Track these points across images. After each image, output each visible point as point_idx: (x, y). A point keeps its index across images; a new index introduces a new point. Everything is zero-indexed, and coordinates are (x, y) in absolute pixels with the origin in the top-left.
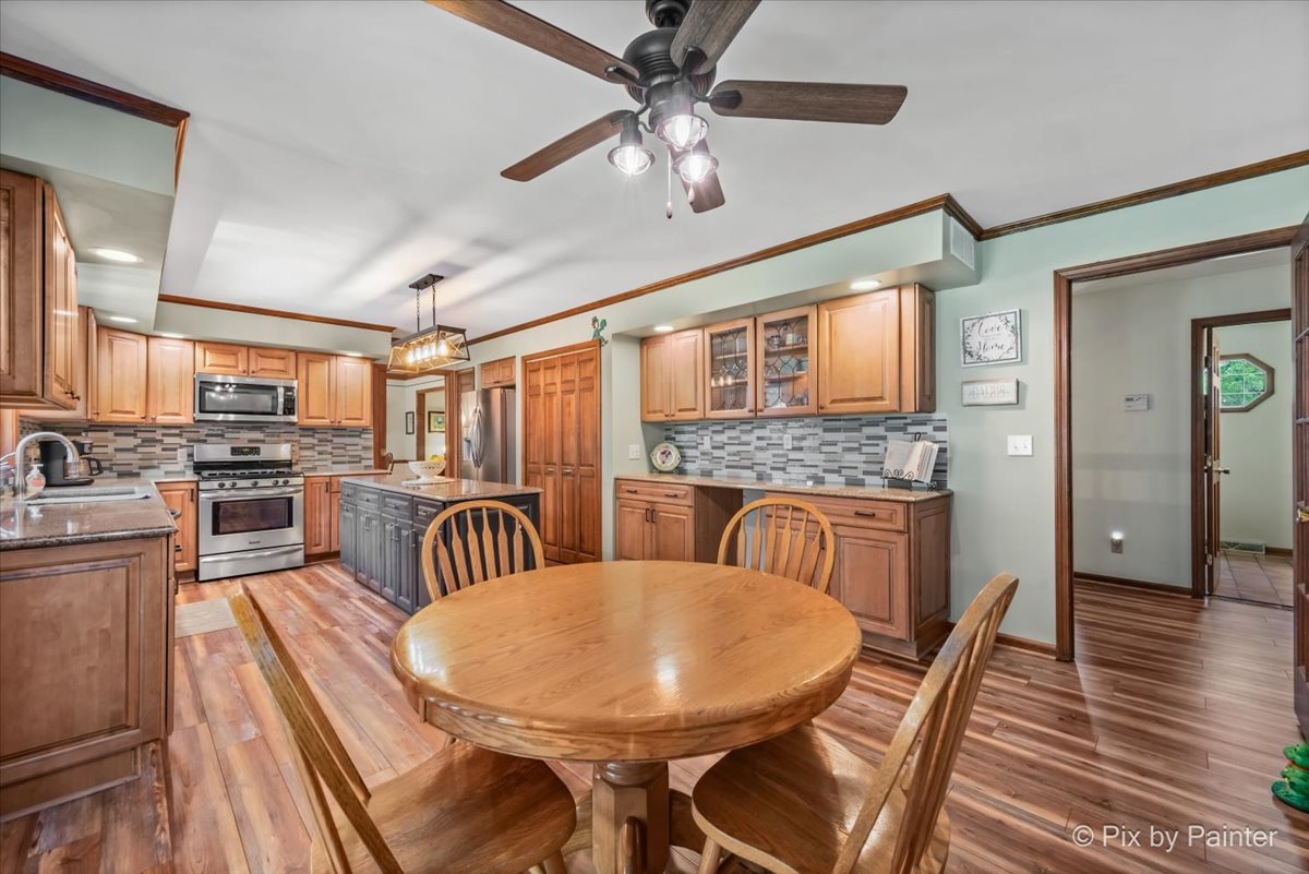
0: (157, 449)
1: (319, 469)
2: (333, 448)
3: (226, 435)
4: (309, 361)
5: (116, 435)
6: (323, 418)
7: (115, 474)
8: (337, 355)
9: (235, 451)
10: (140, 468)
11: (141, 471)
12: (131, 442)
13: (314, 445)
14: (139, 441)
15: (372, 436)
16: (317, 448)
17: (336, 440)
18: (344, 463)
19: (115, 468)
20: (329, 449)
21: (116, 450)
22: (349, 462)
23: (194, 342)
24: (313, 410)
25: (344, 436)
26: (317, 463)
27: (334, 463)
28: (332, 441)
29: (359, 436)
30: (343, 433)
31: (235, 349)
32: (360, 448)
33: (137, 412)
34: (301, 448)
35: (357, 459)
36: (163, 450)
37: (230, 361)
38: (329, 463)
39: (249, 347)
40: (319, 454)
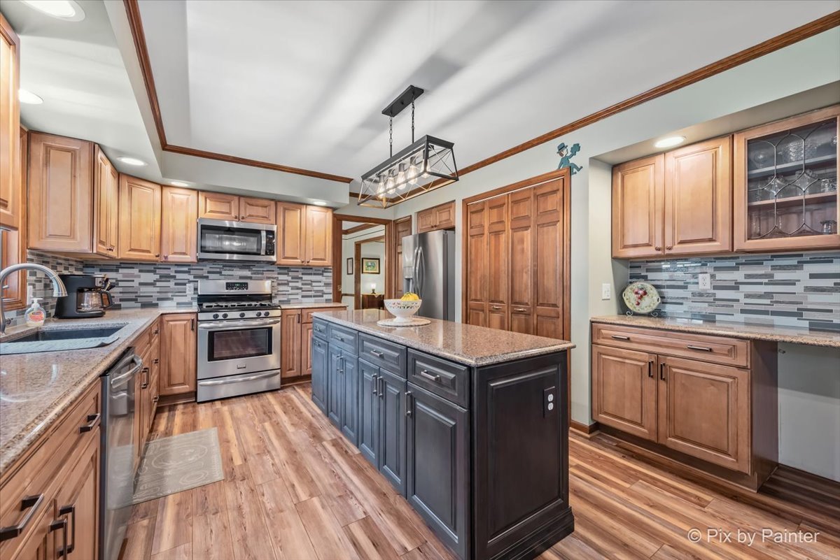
0: (171, 284)
1: (292, 301)
2: (303, 284)
3: (224, 273)
4: (285, 209)
5: (140, 271)
6: (296, 258)
7: (139, 305)
8: (307, 205)
9: (229, 286)
10: (159, 299)
11: (159, 302)
12: (150, 277)
13: (289, 282)
14: (158, 277)
15: (331, 274)
16: (291, 284)
17: (305, 277)
18: (311, 296)
19: (139, 299)
20: (299, 285)
21: (141, 284)
22: (314, 296)
23: (198, 191)
24: (287, 251)
25: (310, 274)
26: (290, 297)
27: (303, 297)
28: (302, 278)
29: (322, 275)
30: (310, 271)
31: (229, 197)
32: (322, 284)
33: (152, 251)
34: (279, 284)
35: (320, 294)
36: (176, 284)
37: (224, 208)
38: (299, 297)
39: (240, 196)
40: (292, 289)
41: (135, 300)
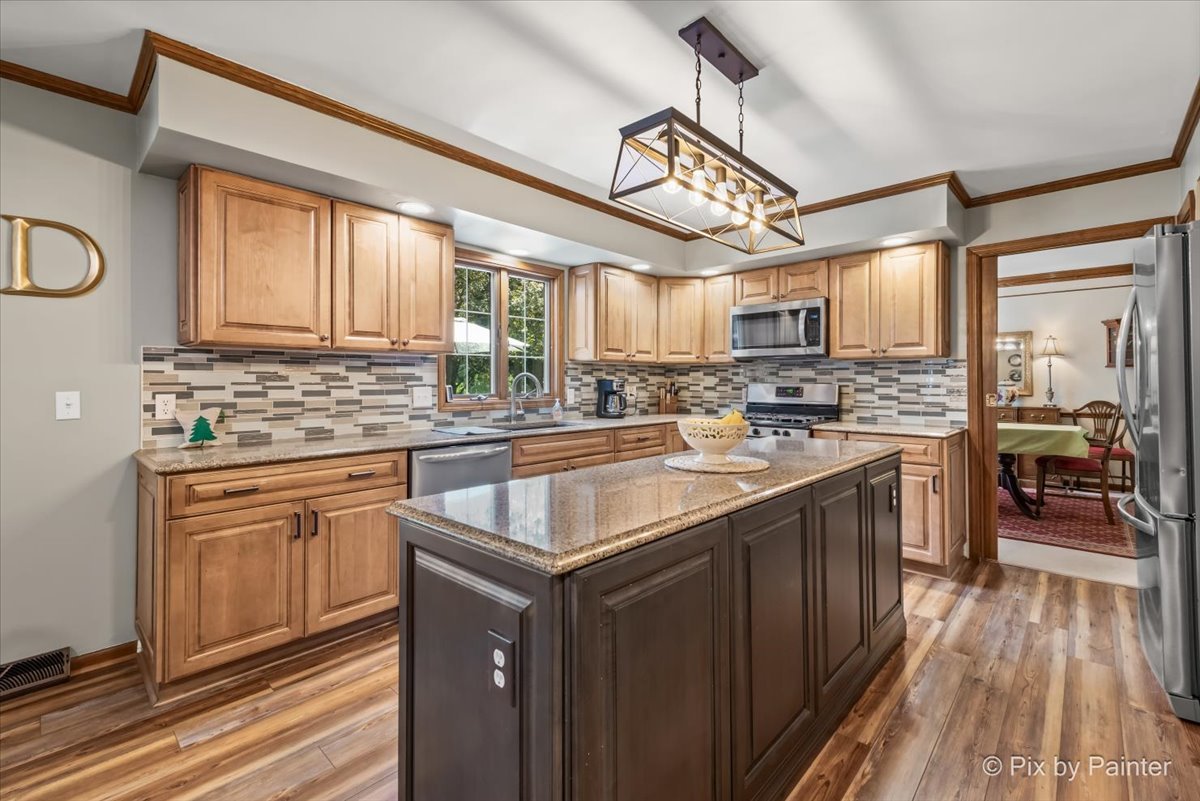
0: (729, 389)
1: (880, 420)
2: (900, 391)
3: (781, 373)
4: (843, 268)
5: (705, 374)
6: (863, 347)
7: (704, 411)
8: (881, 250)
9: (781, 392)
10: (719, 406)
11: (719, 409)
12: (711, 381)
13: (874, 386)
14: (717, 380)
15: (963, 371)
16: (878, 391)
17: (904, 378)
18: (917, 414)
19: (704, 405)
20: (894, 391)
21: (705, 388)
22: (925, 414)
23: (734, 273)
24: (849, 337)
25: (917, 372)
26: (878, 412)
27: (900, 413)
28: (899, 379)
29: (942, 372)
30: (915, 367)
31: (765, 273)
32: (943, 391)
33: (693, 352)
34: (856, 390)
35: (939, 410)
36: (733, 389)
37: (761, 288)
38: (894, 413)
39: (778, 267)
40: (880, 398)
41: (700, 405)
